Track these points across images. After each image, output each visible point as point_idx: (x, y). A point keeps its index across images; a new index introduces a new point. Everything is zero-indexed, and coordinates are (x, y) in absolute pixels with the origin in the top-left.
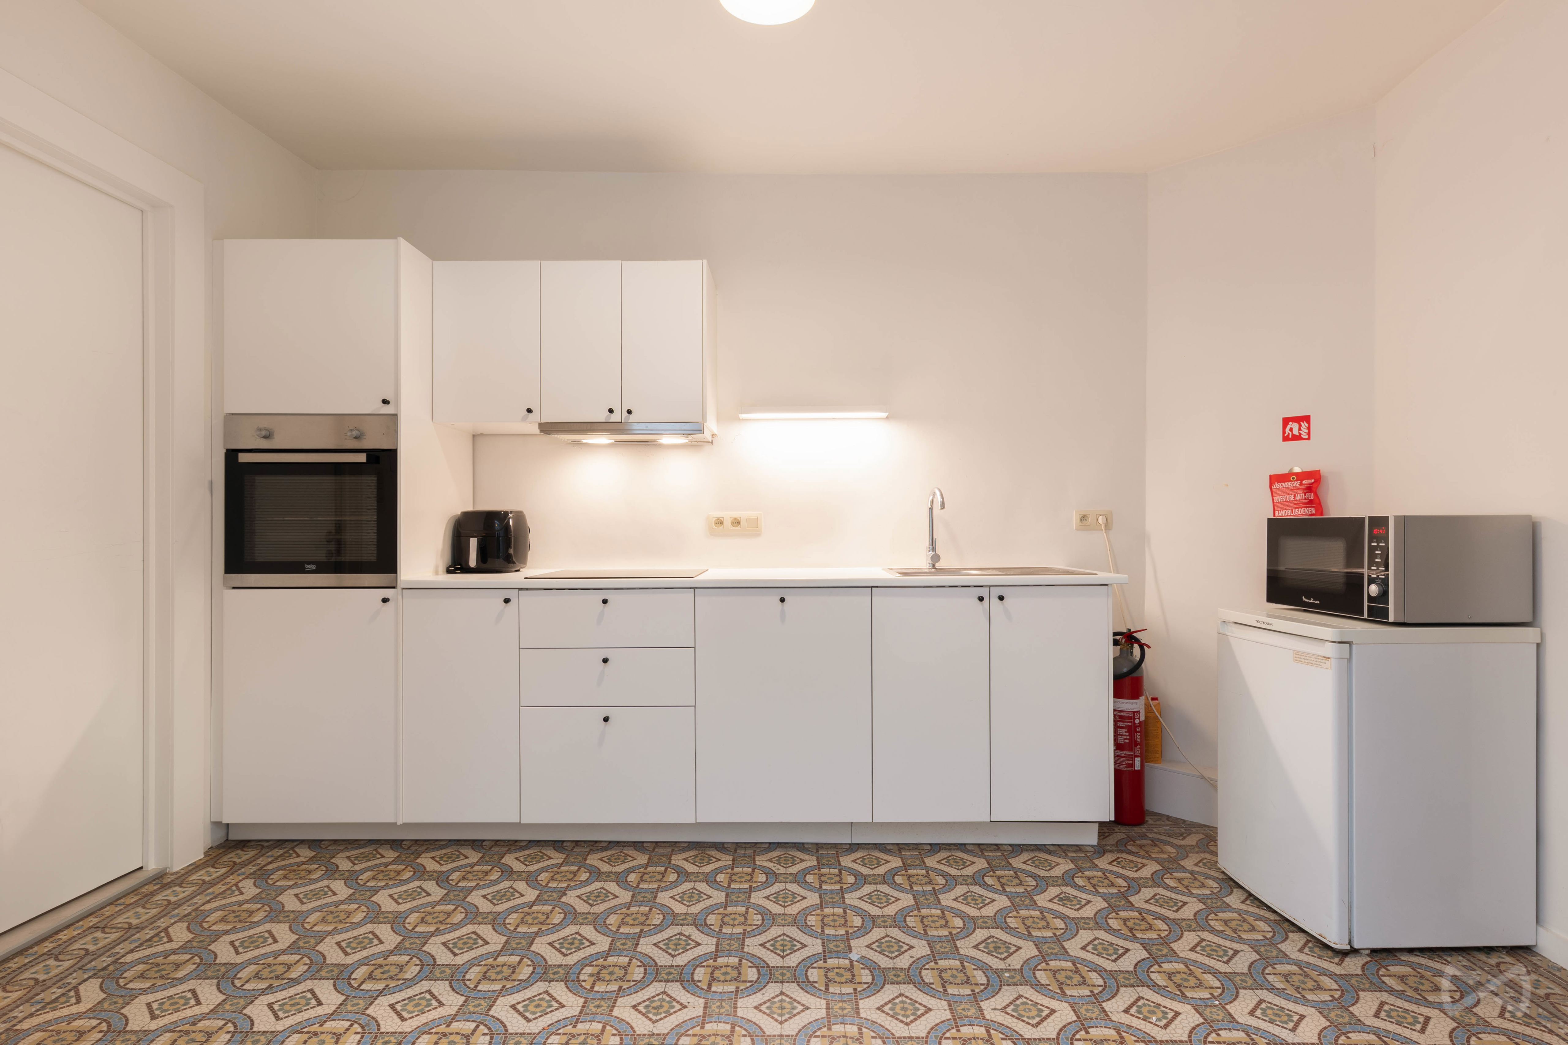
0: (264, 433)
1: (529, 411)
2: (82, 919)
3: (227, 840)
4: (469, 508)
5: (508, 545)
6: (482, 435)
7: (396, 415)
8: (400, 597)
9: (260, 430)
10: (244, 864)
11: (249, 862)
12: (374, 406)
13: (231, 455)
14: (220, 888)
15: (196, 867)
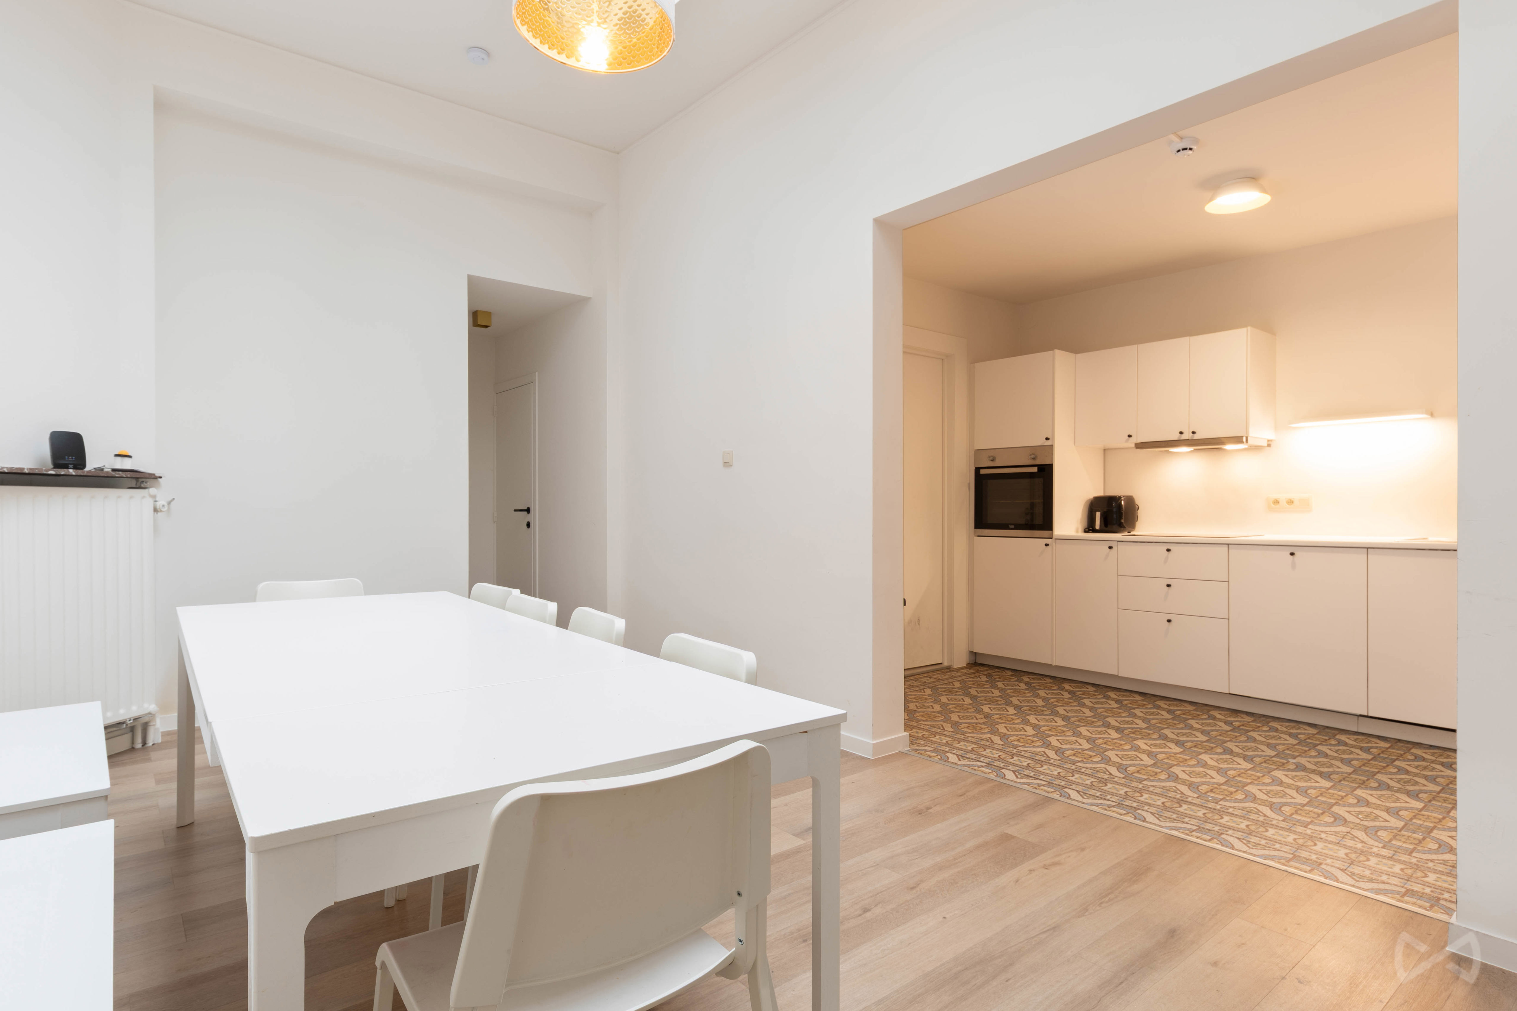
0: (991, 458)
1: (1130, 436)
2: (923, 674)
3: (976, 662)
4: (1100, 493)
5: (1120, 517)
6: (1108, 449)
7: (1052, 446)
8: (1054, 544)
9: (990, 457)
10: (982, 671)
11: (985, 671)
12: (1041, 442)
13: (977, 470)
14: (971, 676)
15: (962, 668)
